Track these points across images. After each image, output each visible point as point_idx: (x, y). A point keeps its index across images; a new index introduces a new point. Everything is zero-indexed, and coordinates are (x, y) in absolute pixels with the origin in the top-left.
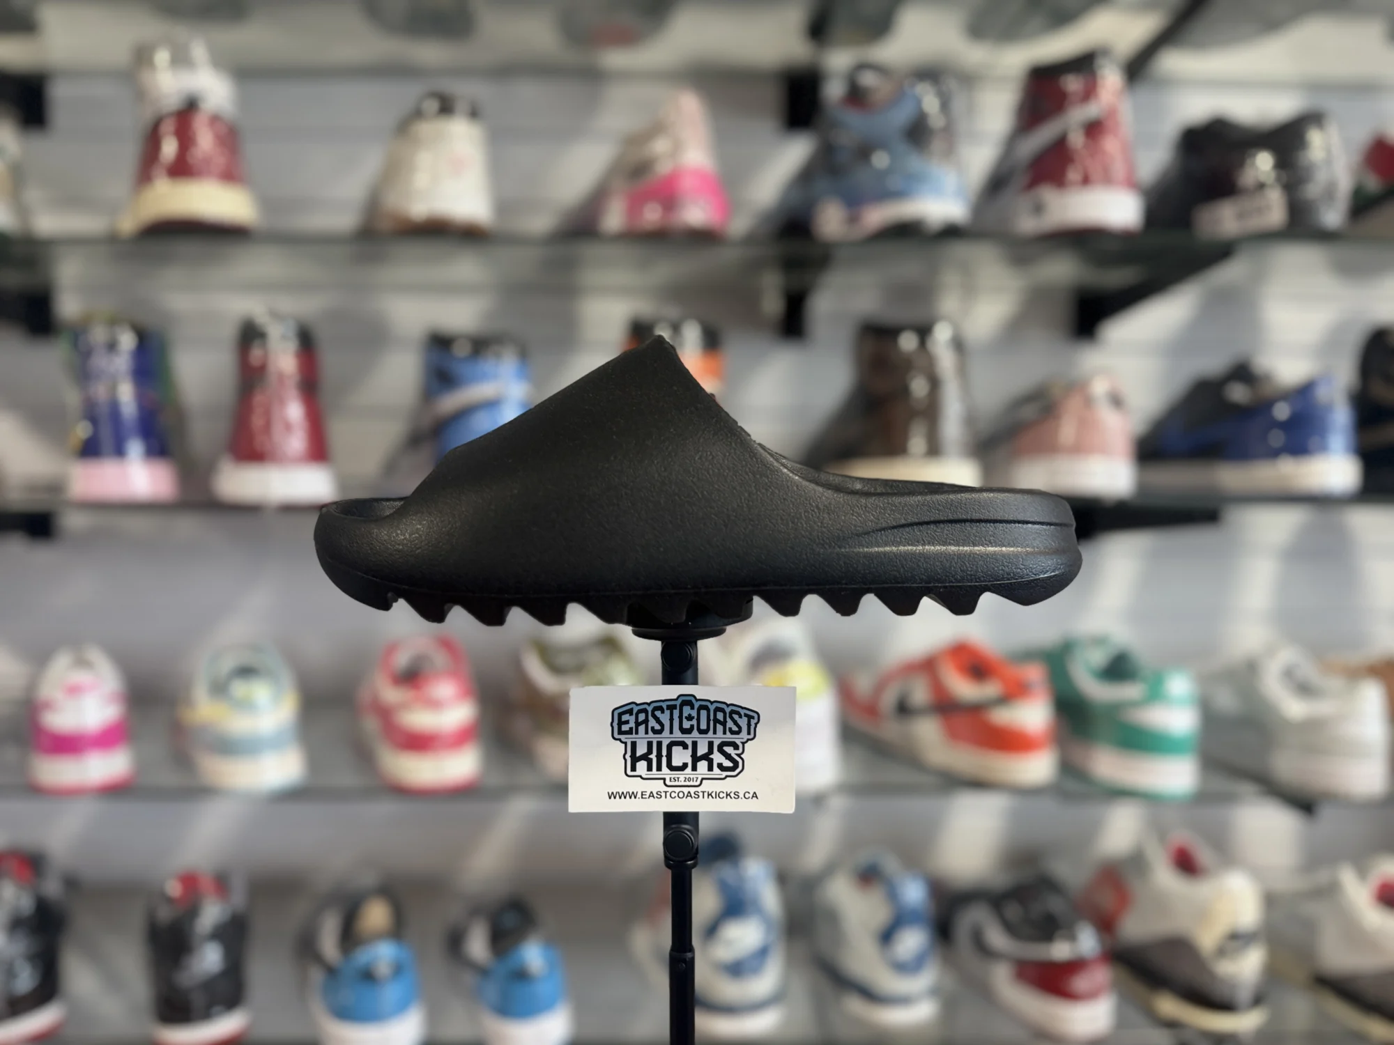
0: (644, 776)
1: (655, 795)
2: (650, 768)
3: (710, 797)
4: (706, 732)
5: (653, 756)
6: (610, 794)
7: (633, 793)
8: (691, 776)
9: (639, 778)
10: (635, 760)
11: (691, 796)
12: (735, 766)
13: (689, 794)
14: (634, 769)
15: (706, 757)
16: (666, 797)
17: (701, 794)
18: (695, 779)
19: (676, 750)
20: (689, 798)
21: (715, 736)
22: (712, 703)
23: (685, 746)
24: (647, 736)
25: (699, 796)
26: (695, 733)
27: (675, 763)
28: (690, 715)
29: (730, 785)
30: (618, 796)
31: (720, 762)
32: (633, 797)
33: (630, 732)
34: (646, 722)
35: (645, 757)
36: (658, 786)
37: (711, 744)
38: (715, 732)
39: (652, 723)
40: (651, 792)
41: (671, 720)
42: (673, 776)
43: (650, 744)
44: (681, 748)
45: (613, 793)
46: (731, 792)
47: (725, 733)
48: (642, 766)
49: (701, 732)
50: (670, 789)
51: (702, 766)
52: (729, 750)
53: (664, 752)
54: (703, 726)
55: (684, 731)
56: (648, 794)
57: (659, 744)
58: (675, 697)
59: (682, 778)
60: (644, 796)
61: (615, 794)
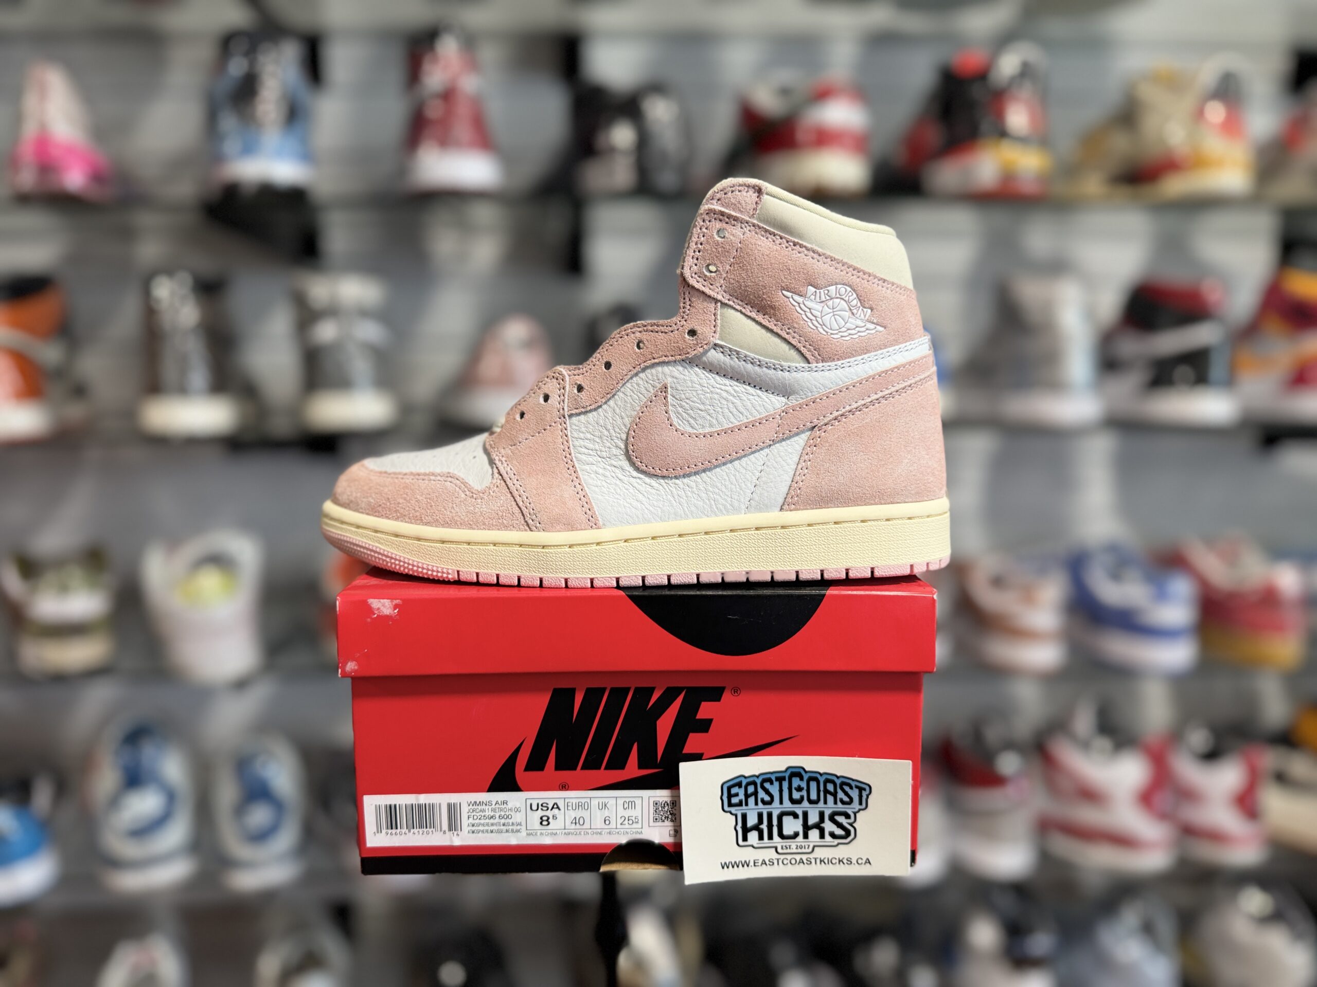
0: (756, 845)
1: (767, 862)
2: (761, 838)
3: (822, 863)
4: (816, 802)
5: (764, 826)
6: (723, 864)
7: (745, 862)
8: (803, 844)
9: (751, 848)
10: (746, 830)
11: (803, 862)
12: (847, 834)
13: (802, 861)
14: (745, 839)
15: (819, 826)
16: (778, 864)
17: (813, 861)
18: (807, 847)
19: (787, 820)
20: (802, 864)
21: (825, 806)
22: (821, 774)
23: (796, 816)
24: (756, 807)
25: (811, 862)
26: (805, 803)
27: (787, 831)
28: (799, 786)
29: (843, 851)
30: (730, 866)
31: (832, 830)
32: (745, 866)
33: (740, 804)
34: (755, 793)
35: (756, 828)
36: (771, 854)
37: (822, 815)
38: (825, 802)
39: (762, 794)
40: (764, 860)
41: (781, 791)
42: (784, 844)
43: (760, 816)
44: (791, 817)
45: (725, 863)
46: (843, 858)
47: (835, 803)
48: (753, 836)
49: (811, 802)
50: (782, 857)
51: (814, 834)
52: (841, 819)
53: (775, 822)
54: (814, 796)
55: (793, 801)
56: (760, 862)
57: (770, 815)
58: (783, 769)
59: (794, 846)
60: (756, 864)
61: (728, 864)
